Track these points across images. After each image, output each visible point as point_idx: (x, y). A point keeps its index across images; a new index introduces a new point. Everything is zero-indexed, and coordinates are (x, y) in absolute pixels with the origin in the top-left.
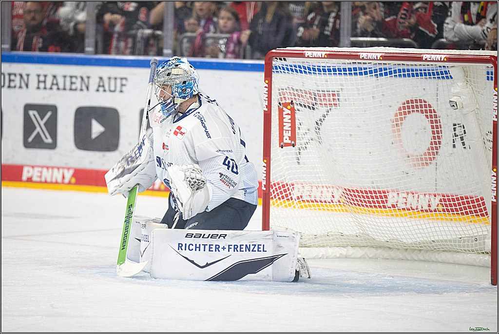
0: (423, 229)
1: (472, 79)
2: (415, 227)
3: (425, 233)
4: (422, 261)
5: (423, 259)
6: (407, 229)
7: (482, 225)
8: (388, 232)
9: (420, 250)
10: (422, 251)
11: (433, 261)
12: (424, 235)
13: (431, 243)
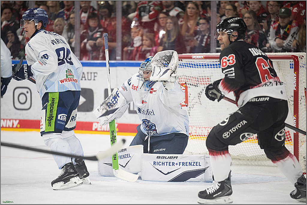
0: (257, 149)
1: (282, 68)
2: (253, 148)
3: (258, 151)
4: (257, 165)
5: (257, 164)
6: (248, 149)
7: (288, 146)
8: (238, 151)
9: (256, 160)
10: (257, 160)
11: (263, 165)
12: (257, 152)
13: (261, 156)
